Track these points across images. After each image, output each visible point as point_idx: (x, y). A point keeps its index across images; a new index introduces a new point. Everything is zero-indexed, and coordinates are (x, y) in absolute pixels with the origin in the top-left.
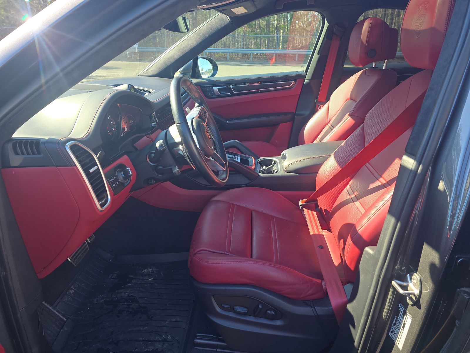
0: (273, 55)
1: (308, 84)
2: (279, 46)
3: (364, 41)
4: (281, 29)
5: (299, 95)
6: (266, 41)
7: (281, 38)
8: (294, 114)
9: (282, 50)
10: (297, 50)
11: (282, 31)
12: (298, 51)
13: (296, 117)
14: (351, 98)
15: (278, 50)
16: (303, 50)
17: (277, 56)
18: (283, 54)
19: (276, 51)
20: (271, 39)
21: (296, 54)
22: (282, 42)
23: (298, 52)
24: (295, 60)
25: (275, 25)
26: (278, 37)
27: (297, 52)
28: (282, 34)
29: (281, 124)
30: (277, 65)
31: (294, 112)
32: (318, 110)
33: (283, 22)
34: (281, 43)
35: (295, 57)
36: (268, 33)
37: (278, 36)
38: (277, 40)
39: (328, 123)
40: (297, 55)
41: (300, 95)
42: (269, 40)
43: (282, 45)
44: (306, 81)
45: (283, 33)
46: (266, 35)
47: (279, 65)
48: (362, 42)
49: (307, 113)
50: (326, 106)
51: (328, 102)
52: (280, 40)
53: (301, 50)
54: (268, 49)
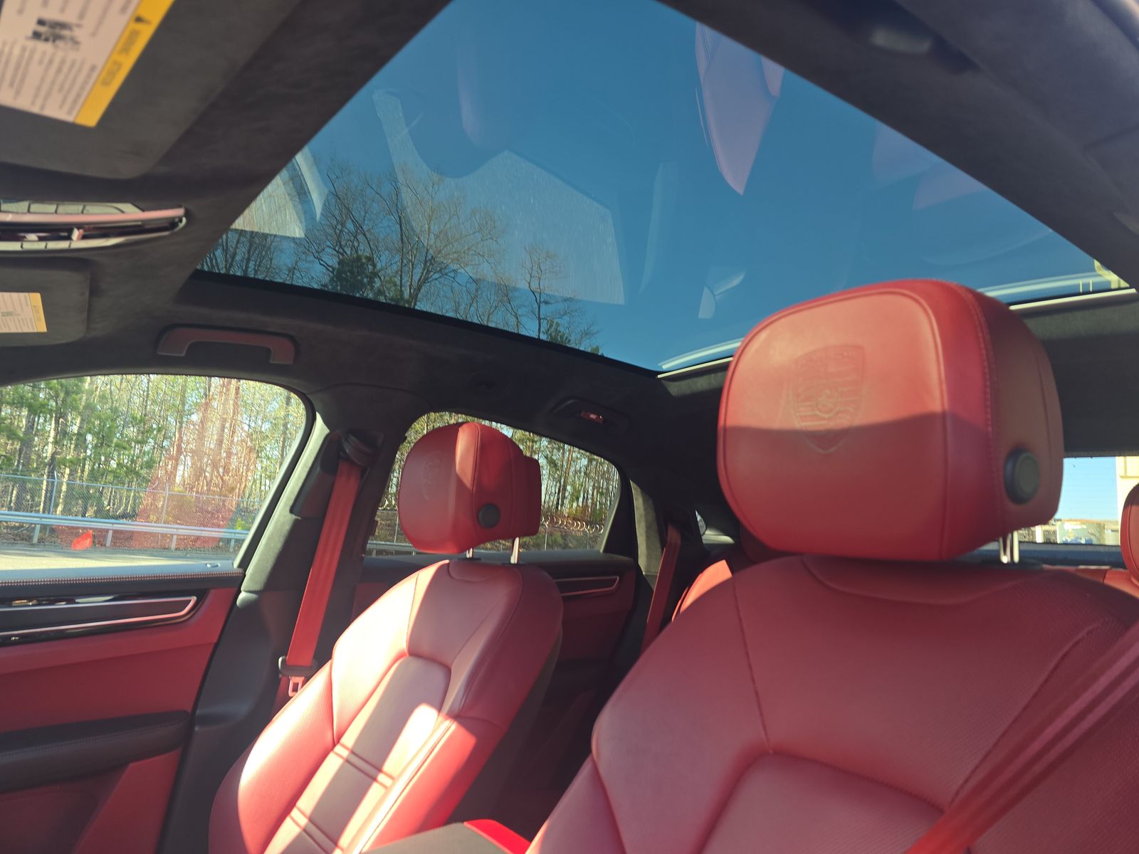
0: (34, 528)
1: (249, 605)
2: (56, 506)
3: (468, 479)
4: (66, 466)
5: (212, 646)
6: (15, 492)
7: (64, 488)
8: (191, 720)
9: (63, 517)
10: (113, 521)
11: (67, 471)
12: (113, 524)
13: (197, 729)
14: (414, 651)
15: (53, 516)
16: (127, 522)
17: (47, 533)
18: (68, 527)
19: (45, 518)
20: (29, 486)
21: (107, 531)
22: (66, 497)
23: (115, 525)
24: (103, 545)
25: (49, 454)
26: (56, 483)
27: (111, 525)
28: (66, 476)
29: (131, 765)
30: (46, 554)
31: (189, 710)
32: (287, 699)
33: (74, 450)
34: (61, 501)
35: (105, 537)
36: (22, 471)
37: (56, 481)
38: (52, 492)
39: (334, 745)
40: (110, 533)
41: (217, 645)
42: (23, 490)
43: (66, 504)
44: (243, 596)
45: (70, 475)
46: (17, 475)
47: (51, 554)
48: (460, 482)
49: (241, 708)
50: (319, 680)
51: (326, 668)
52: (59, 492)
53: (121, 521)
54: (16, 510)
